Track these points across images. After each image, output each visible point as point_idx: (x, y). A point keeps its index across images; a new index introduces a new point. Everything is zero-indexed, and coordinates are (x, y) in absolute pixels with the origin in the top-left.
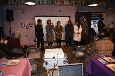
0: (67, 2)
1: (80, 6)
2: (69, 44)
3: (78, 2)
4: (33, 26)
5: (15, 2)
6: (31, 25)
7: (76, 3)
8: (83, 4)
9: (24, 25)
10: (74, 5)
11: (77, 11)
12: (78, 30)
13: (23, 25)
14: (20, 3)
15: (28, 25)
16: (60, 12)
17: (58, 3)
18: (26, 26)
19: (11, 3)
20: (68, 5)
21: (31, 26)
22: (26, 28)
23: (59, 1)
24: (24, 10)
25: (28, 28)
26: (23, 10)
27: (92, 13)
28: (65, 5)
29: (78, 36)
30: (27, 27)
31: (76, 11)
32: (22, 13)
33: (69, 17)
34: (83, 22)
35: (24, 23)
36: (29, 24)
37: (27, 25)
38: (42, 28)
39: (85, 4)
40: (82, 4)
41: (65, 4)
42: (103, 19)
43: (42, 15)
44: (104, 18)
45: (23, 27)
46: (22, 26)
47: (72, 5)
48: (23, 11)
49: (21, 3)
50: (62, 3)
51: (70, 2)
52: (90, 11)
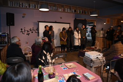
0: (68, 9)
1: (78, 14)
2: (70, 49)
3: (77, 10)
4: (34, 32)
5: (17, 5)
6: (32, 31)
7: (75, 11)
8: (81, 13)
9: (25, 31)
10: (74, 13)
11: (76, 19)
13: (23, 30)
14: (22, 7)
16: (61, 18)
17: (60, 10)
18: (26, 32)
19: (11, 6)
21: (32, 32)
22: (27, 34)
23: (61, 9)
24: (25, 14)
25: (28, 34)
26: (23, 14)
27: (87, 21)
28: (66, 12)
30: (28, 33)
31: (74, 19)
32: (23, 17)
33: (70, 24)
35: (24, 29)
36: (31, 30)
37: (28, 31)
39: (82, 13)
40: (80, 12)
41: (66, 11)
45: (24, 33)
46: (22, 32)
47: (72, 12)
48: (23, 15)
49: (24, 7)
50: (64, 11)
51: (70, 10)
52: (85, 19)
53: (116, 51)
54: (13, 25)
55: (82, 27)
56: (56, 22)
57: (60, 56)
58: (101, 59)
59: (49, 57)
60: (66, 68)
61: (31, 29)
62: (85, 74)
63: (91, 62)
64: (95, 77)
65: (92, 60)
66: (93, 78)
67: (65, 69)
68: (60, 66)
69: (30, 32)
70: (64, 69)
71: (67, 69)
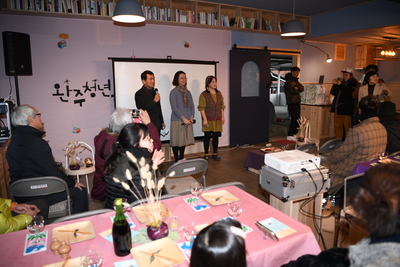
0: (210, 16)
1: (243, 30)
3: (237, 20)
4: (98, 93)
5: (37, 6)
6: (93, 91)
7: (232, 22)
8: (252, 27)
9: (68, 91)
10: (227, 29)
11: (234, 47)
13: (63, 90)
14: (57, 10)
15: (82, 92)
16: (187, 46)
17: (183, 19)
18: (73, 96)
20: (211, 27)
21: (93, 95)
22: (76, 102)
23: (186, 14)
24: (65, 36)
25: (80, 102)
26: (60, 36)
27: (272, 53)
28: (203, 26)
30: (79, 97)
31: (230, 48)
32: (60, 45)
35: (66, 84)
36: (87, 88)
37: (79, 92)
39: (256, 27)
40: (248, 25)
41: (203, 22)
42: (296, 69)
44: (299, 66)
45: (64, 98)
46: (58, 94)
47: (222, 26)
48: (60, 40)
49: (60, 10)
50: (196, 22)
51: (216, 18)
52: (266, 47)
53: (363, 147)
54: (28, 71)
56: (169, 61)
57: (185, 170)
58: (316, 175)
59: (145, 172)
60: (205, 207)
61: (90, 86)
62: (264, 223)
63: (285, 185)
64: (294, 231)
65: (285, 178)
66: (288, 234)
67: (202, 209)
68: (186, 199)
69: (87, 96)
70: (198, 208)
71: (208, 207)
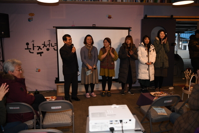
1: (151, 4)
2: (128, 86)
4: (51, 48)
6: (48, 47)
8: (159, 1)
9: (34, 47)
11: (145, 17)
12: (148, 56)
13: (31, 46)
15: (41, 47)
16: (110, 17)
18: (36, 49)
20: (125, 4)
21: (48, 50)
22: (38, 53)
24: (32, 14)
25: (41, 53)
26: (30, 15)
27: (177, 20)
29: (148, 69)
30: (40, 51)
31: (142, 17)
32: (29, 20)
33: (129, 29)
34: (158, 39)
36: (45, 45)
37: (39, 47)
38: (73, 51)
39: (162, 1)
43: (71, 26)
45: (32, 51)
46: (28, 49)
47: (135, 3)
48: (30, 17)
52: (172, 16)
55: (159, 36)
56: (94, 27)
69: (44, 50)
